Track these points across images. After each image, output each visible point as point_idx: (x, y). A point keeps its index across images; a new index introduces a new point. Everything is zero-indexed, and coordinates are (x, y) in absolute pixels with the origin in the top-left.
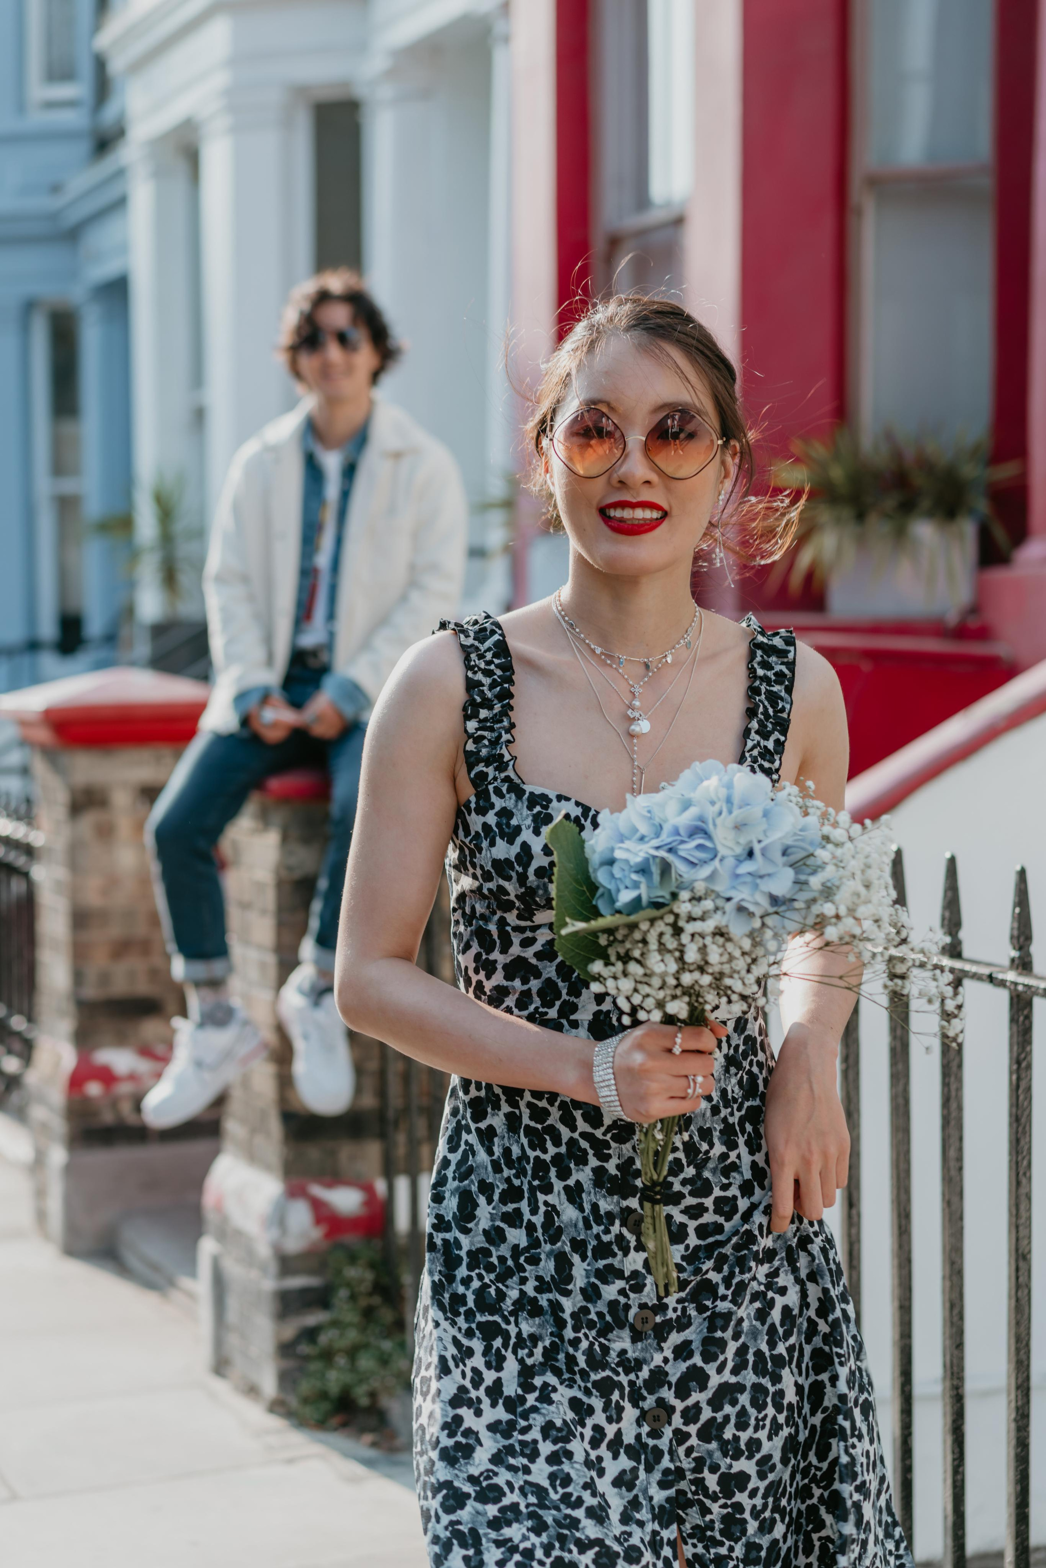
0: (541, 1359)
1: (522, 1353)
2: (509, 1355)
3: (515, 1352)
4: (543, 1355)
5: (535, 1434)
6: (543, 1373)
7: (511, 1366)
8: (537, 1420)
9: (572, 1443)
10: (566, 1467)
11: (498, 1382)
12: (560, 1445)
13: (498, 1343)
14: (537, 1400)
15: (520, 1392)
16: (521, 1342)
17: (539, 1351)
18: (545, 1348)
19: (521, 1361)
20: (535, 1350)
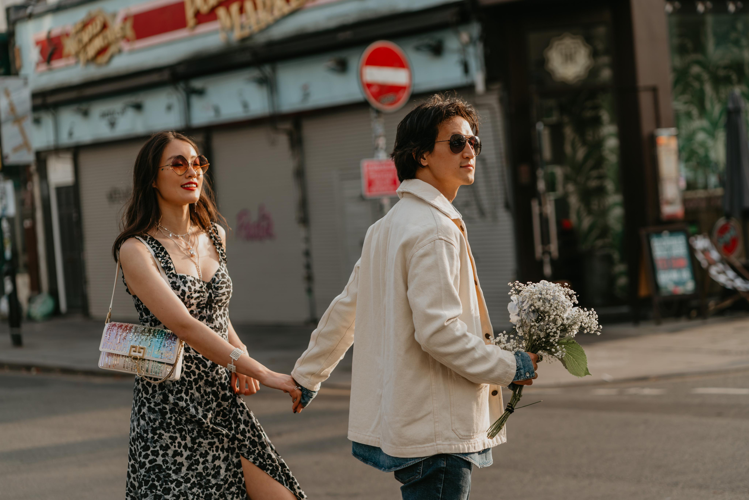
0: (197, 435)
1: (191, 434)
2: (187, 436)
3: (189, 435)
4: (197, 433)
5: (198, 457)
6: (198, 439)
7: (188, 438)
8: (198, 453)
9: (208, 457)
10: (207, 465)
11: (186, 444)
12: (205, 458)
13: (184, 433)
14: (197, 446)
15: (192, 445)
16: (189, 432)
17: (195, 432)
18: (197, 431)
19: (191, 437)
20: (194, 433)
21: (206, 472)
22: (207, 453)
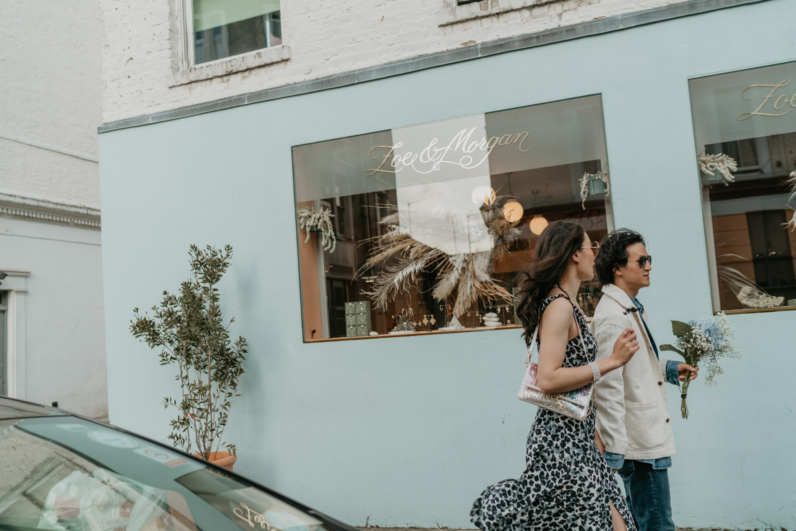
21: (579, 493)
22: (586, 479)
